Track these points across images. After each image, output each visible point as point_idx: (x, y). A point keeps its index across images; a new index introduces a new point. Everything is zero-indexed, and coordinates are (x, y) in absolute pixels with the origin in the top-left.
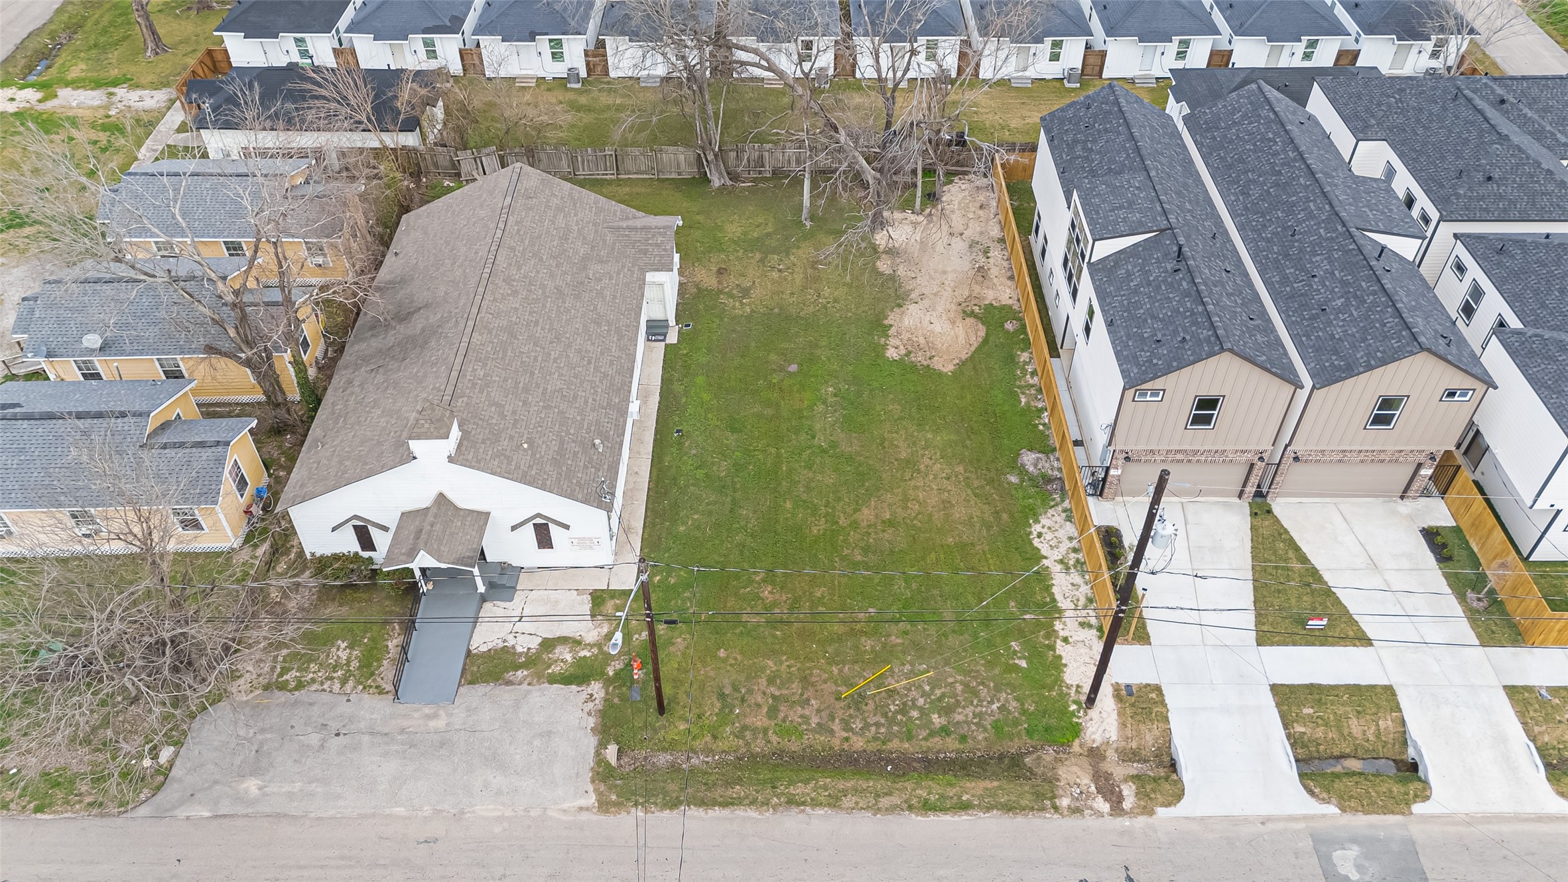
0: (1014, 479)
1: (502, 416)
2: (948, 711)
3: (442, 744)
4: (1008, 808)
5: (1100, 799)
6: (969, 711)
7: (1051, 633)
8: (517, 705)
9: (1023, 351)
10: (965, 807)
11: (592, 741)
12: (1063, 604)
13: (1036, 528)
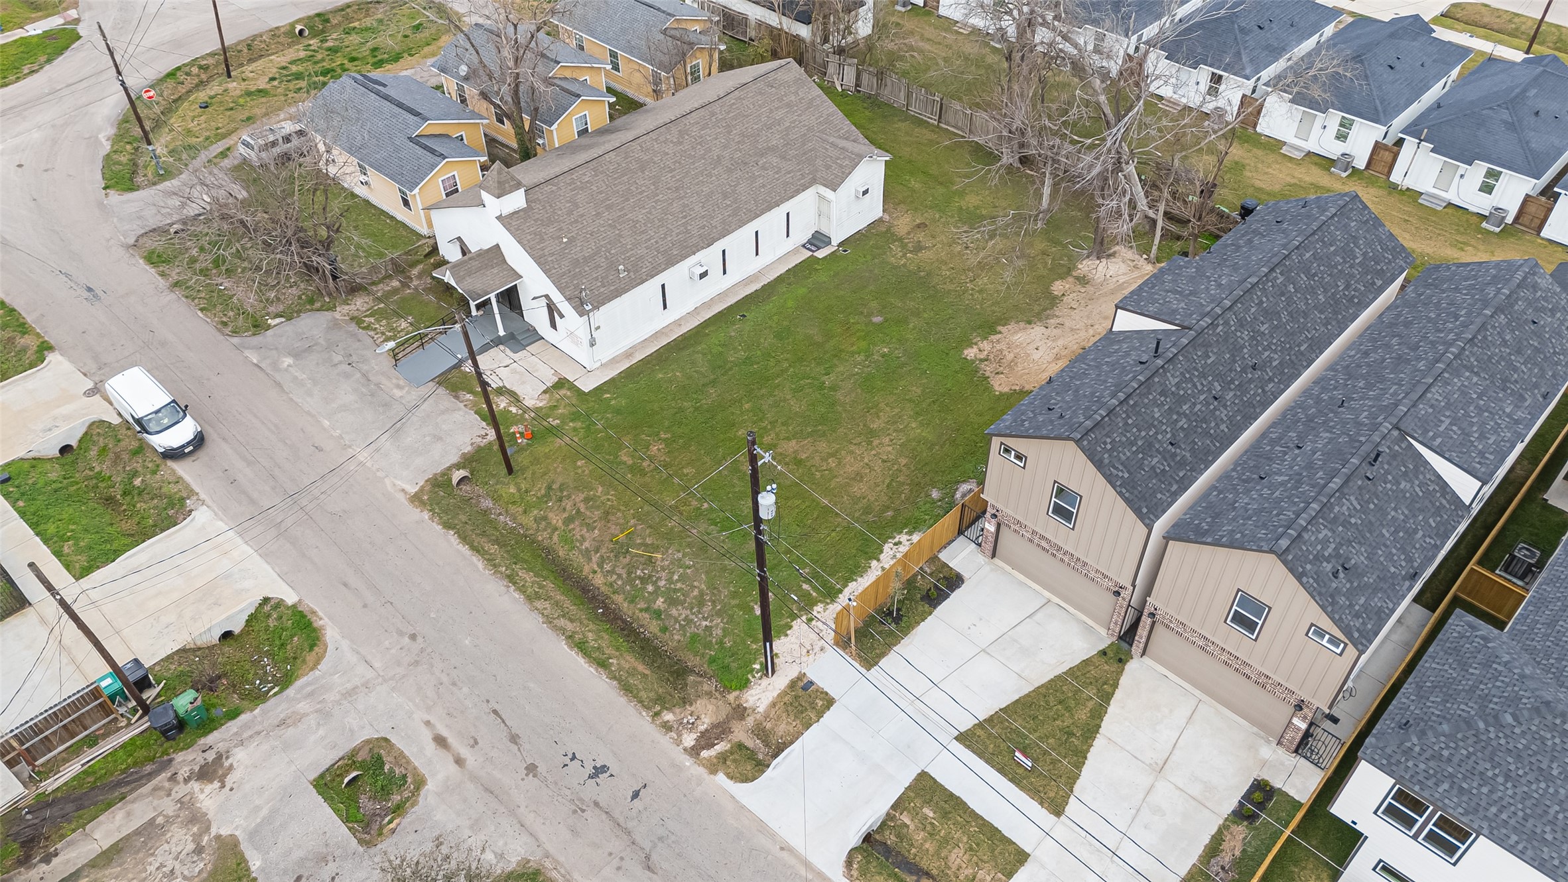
0: (936, 494)
1: (570, 213)
2: (672, 602)
3: (385, 405)
4: (627, 689)
5: (695, 736)
6: (685, 613)
7: (807, 609)
8: (443, 413)
10: (602, 664)
11: (454, 459)
12: (843, 597)
13: (902, 537)
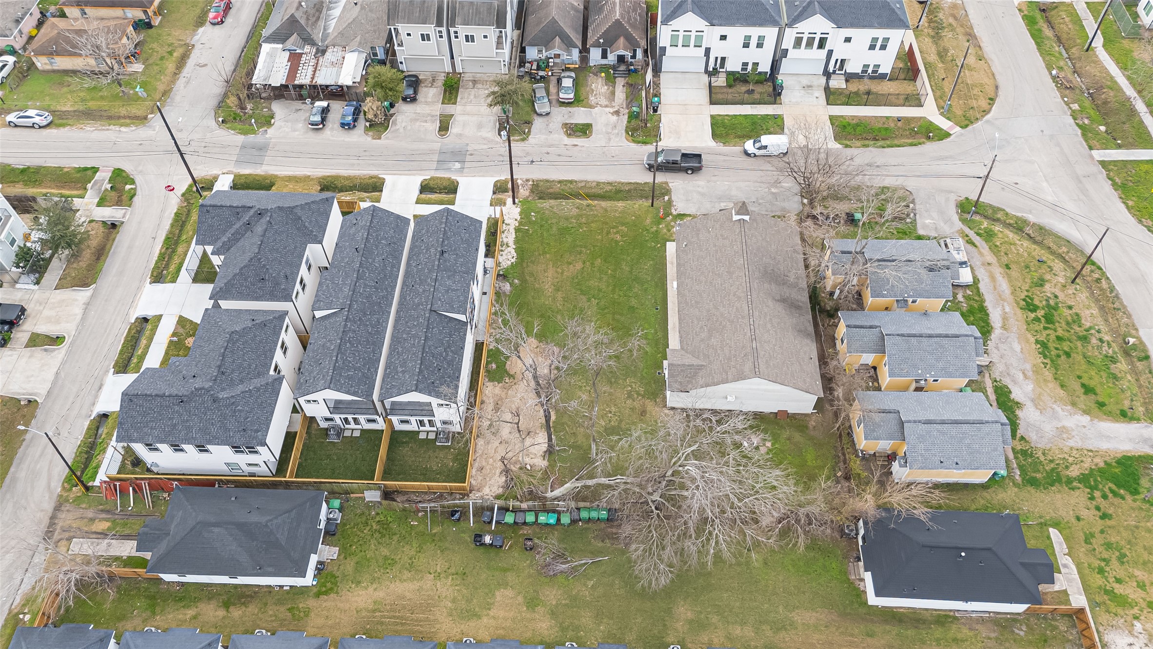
0: (516, 281)
3: (720, 198)
4: (547, 181)
5: (519, 184)
7: (520, 223)
9: (492, 349)
10: (560, 182)
12: (513, 232)
13: (513, 260)
